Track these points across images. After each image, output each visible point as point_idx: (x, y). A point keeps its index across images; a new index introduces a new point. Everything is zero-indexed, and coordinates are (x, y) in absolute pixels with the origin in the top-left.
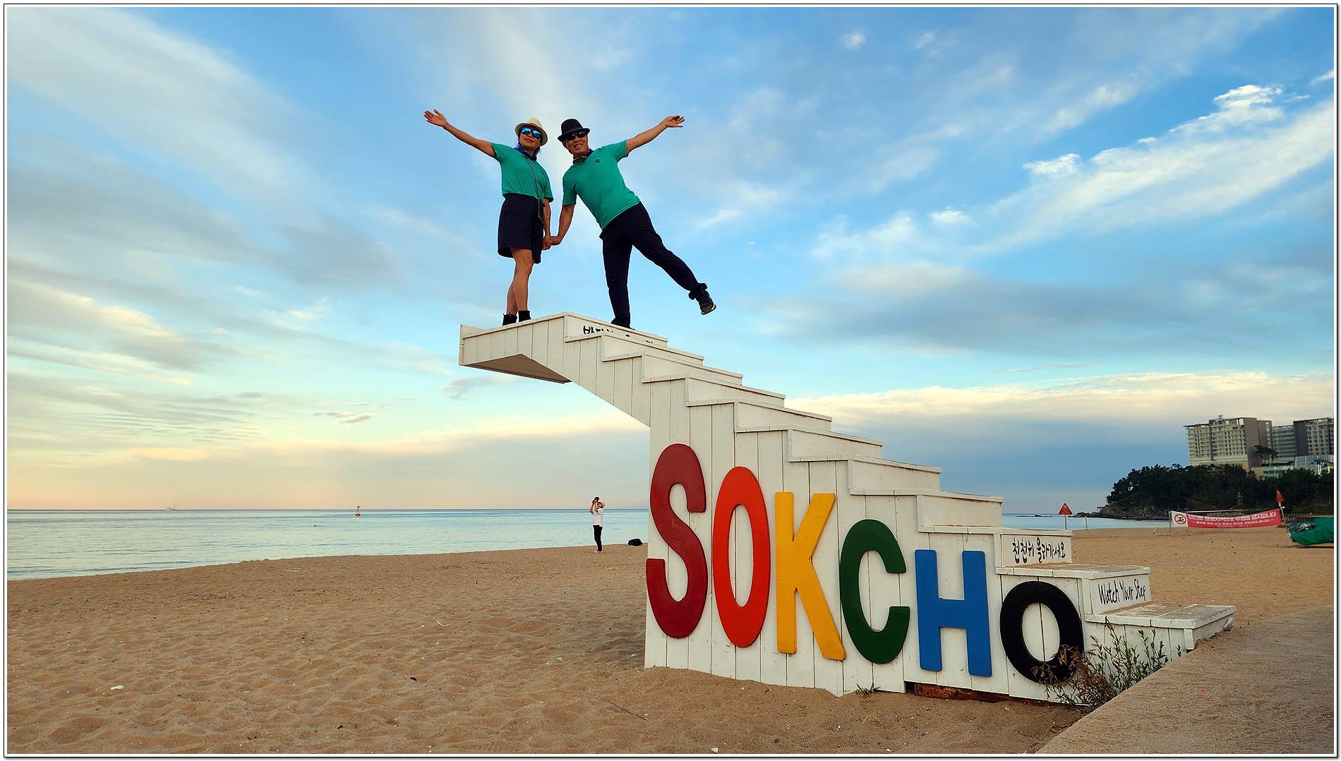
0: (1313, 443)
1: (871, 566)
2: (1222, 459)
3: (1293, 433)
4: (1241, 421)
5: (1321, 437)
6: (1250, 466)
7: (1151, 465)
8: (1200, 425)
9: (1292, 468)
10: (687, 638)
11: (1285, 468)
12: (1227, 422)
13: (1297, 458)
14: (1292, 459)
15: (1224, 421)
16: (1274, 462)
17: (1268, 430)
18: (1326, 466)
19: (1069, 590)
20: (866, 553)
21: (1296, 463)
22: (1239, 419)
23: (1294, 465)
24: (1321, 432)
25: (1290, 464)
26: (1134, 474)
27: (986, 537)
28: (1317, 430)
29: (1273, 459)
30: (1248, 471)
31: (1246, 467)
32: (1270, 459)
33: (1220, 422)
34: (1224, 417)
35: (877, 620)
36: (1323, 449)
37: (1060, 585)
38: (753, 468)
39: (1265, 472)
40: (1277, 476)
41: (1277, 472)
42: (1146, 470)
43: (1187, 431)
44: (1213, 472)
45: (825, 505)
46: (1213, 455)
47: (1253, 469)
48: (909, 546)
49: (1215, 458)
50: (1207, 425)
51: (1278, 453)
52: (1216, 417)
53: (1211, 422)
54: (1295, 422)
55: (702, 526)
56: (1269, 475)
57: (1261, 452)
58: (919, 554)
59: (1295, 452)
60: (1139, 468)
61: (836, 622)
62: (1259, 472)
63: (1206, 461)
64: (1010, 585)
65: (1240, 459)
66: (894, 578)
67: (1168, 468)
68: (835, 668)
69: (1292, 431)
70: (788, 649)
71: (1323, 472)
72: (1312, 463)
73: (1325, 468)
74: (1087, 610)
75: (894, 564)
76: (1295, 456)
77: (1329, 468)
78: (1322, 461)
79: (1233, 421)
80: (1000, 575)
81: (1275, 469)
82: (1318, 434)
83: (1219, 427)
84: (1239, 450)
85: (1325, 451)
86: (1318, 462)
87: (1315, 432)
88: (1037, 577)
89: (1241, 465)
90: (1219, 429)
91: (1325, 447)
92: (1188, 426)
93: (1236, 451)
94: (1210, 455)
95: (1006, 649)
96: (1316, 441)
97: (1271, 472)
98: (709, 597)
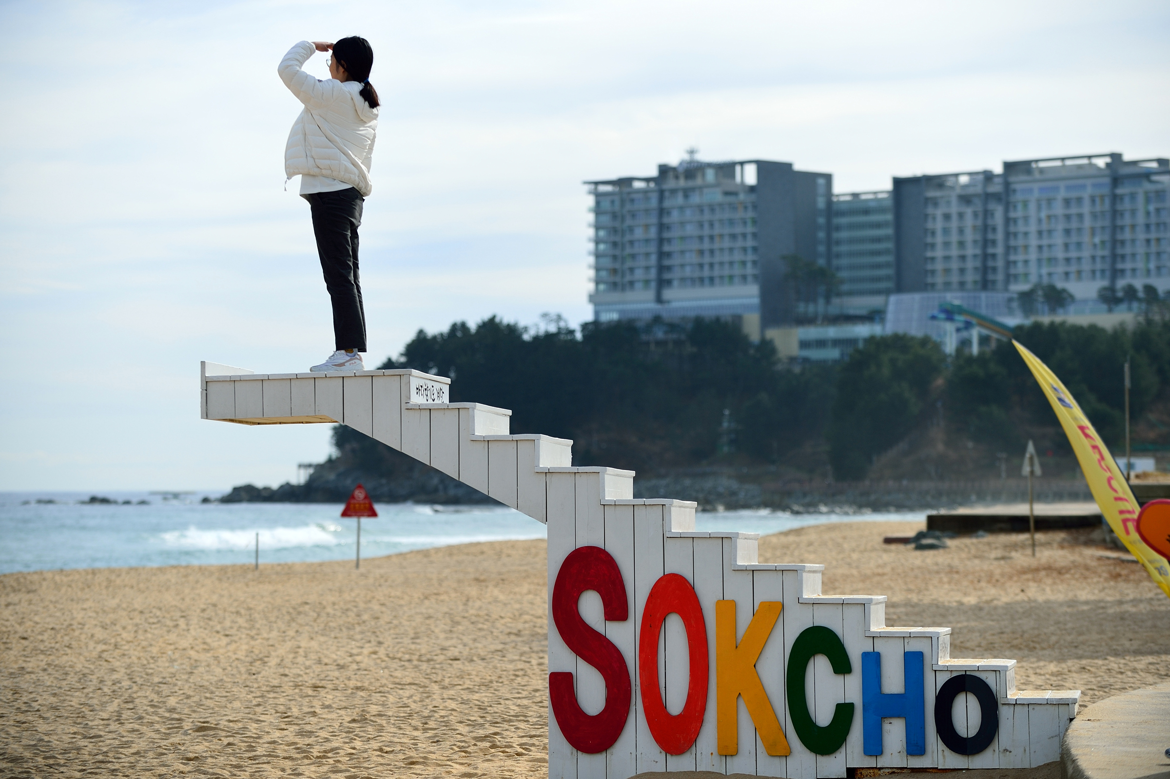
0: (939, 253)
1: (819, 668)
2: (686, 298)
3: (889, 217)
4: (750, 176)
5: (962, 230)
8: (633, 179)
9: (877, 330)
10: (605, 753)
11: (862, 331)
12: (710, 175)
13: (893, 299)
14: (875, 301)
16: (832, 310)
17: (821, 202)
18: (968, 325)
19: (990, 680)
20: (813, 657)
21: (890, 316)
22: (742, 163)
23: (883, 321)
24: (961, 216)
25: (872, 319)
27: (925, 639)
29: (828, 302)
30: (755, 336)
31: (751, 325)
32: (821, 302)
33: (690, 175)
35: (823, 715)
36: (962, 271)
37: (982, 676)
38: (688, 575)
39: (803, 345)
40: (833, 354)
41: (836, 342)
43: (592, 201)
44: (659, 343)
45: (772, 613)
46: (661, 284)
47: (769, 333)
48: (855, 649)
49: (666, 295)
50: (647, 180)
51: (842, 282)
53: (665, 172)
54: (899, 183)
56: (816, 354)
58: (865, 655)
59: (887, 278)
61: (781, 721)
62: (788, 342)
66: (840, 678)
68: (778, 761)
69: (887, 210)
70: (728, 753)
71: (962, 346)
72: (934, 318)
73: (965, 334)
74: (1003, 695)
75: (842, 666)
76: (887, 292)
77: (975, 334)
78: (960, 310)
79: (727, 169)
80: (935, 671)
81: (832, 332)
82: (954, 224)
83: (687, 193)
84: (737, 271)
85: (970, 277)
86: (950, 313)
87: (947, 217)
88: (966, 671)
89: (737, 320)
90: (686, 196)
91: (970, 264)
92: (597, 183)
93: (726, 271)
94: (653, 285)
95: (938, 731)
96: (947, 244)
97: (821, 343)
98: (633, 708)
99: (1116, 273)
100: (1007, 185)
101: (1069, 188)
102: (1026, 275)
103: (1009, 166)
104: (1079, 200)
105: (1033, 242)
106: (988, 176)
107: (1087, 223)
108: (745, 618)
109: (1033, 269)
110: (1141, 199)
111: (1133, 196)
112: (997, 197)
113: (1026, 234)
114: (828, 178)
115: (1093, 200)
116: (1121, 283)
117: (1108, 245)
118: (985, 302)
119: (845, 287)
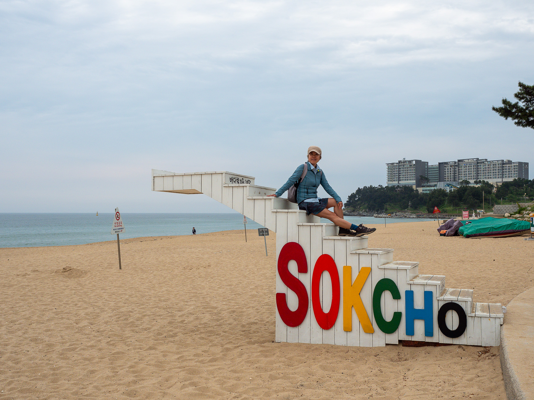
0: (446, 175)
1: (387, 296)
2: (403, 183)
3: (438, 169)
4: (414, 162)
5: (451, 171)
6: (417, 187)
7: (368, 185)
8: (394, 163)
9: (436, 188)
10: (298, 327)
11: (433, 188)
12: (407, 162)
14: (436, 183)
15: (406, 162)
16: (428, 185)
17: (426, 167)
18: (452, 187)
19: (463, 305)
20: (384, 291)
22: (413, 161)
23: (437, 186)
24: (451, 169)
25: (435, 186)
26: (359, 191)
27: (434, 286)
28: (449, 168)
29: (427, 183)
30: (415, 189)
31: (414, 187)
32: (426, 183)
33: (404, 162)
34: (406, 159)
35: (388, 317)
36: (451, 178)
37: (460, 304)
38: (332, 255)
39: (423, 190)
40: (428, 192)
41: (429, 190)
42: (365, 187)
43: (387, 167)
44: (398, 190)
45: (367, 272)
46: (399, 180)
47: (417, 189)
48: (402, 289)
49: (400, 182)
50: (397, 163)
52: (402, 159)
53: (400, 162)
54: (439, 163)
55: (306, 280)
56: (424, 192)
57: (422, 180)
58: (407, 292)
59: (438, 179)
60: (362, 187)
61: (370, 318)
62: (420, 190)
63: (395, 183)
64: (441, 304)
65: (411, 182)
66: (396, 301)
67: (376, 187)
68: (368, 337)
69: (437, 168)
70: (348, 329)
71: (450, 191)
72: (445, 186)
73: (451, 189)
74: (469, 312)
75: (396, 296)
76: (438, 182)
77: (453, 189)
78: (450, 185)
79: (410, 162)
80: (438, 300)
81: (428, 188)
82: (449, 170)
83: (403, 165)
84: (412, 178)
85: (452, 179)
86: (448, 185)
87: (448, 169)
88: (452, 301)
89: (412, 187)
90: (403, 166)
91: (452, 177)
92: (388, 164)
93: (410, 178)
94: (397, 181)
95: (439, 327)
96: (448, 174)
97: (426, 190)
98: (309, 309)
99: (477, 178)
100: (458, 164)
101: (469, 164)
102: (462, 179)
103: (459, 161)
104: (471, 166)
105: (463, 173)
106: (455, 163)
107: (472, 170)
108: (355, 274)
109: (463, 178)
110: (482, 166)
111: (481, 165)
112: (456, 166)
113: (462, 172)
114: (428, 163)
115: (473, 166)
116: (478, 180)
117: (476, 174)
118: (454, 183)
119: (430, 181)
